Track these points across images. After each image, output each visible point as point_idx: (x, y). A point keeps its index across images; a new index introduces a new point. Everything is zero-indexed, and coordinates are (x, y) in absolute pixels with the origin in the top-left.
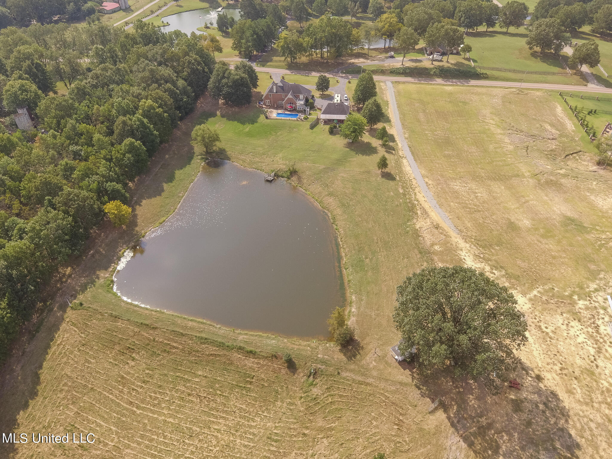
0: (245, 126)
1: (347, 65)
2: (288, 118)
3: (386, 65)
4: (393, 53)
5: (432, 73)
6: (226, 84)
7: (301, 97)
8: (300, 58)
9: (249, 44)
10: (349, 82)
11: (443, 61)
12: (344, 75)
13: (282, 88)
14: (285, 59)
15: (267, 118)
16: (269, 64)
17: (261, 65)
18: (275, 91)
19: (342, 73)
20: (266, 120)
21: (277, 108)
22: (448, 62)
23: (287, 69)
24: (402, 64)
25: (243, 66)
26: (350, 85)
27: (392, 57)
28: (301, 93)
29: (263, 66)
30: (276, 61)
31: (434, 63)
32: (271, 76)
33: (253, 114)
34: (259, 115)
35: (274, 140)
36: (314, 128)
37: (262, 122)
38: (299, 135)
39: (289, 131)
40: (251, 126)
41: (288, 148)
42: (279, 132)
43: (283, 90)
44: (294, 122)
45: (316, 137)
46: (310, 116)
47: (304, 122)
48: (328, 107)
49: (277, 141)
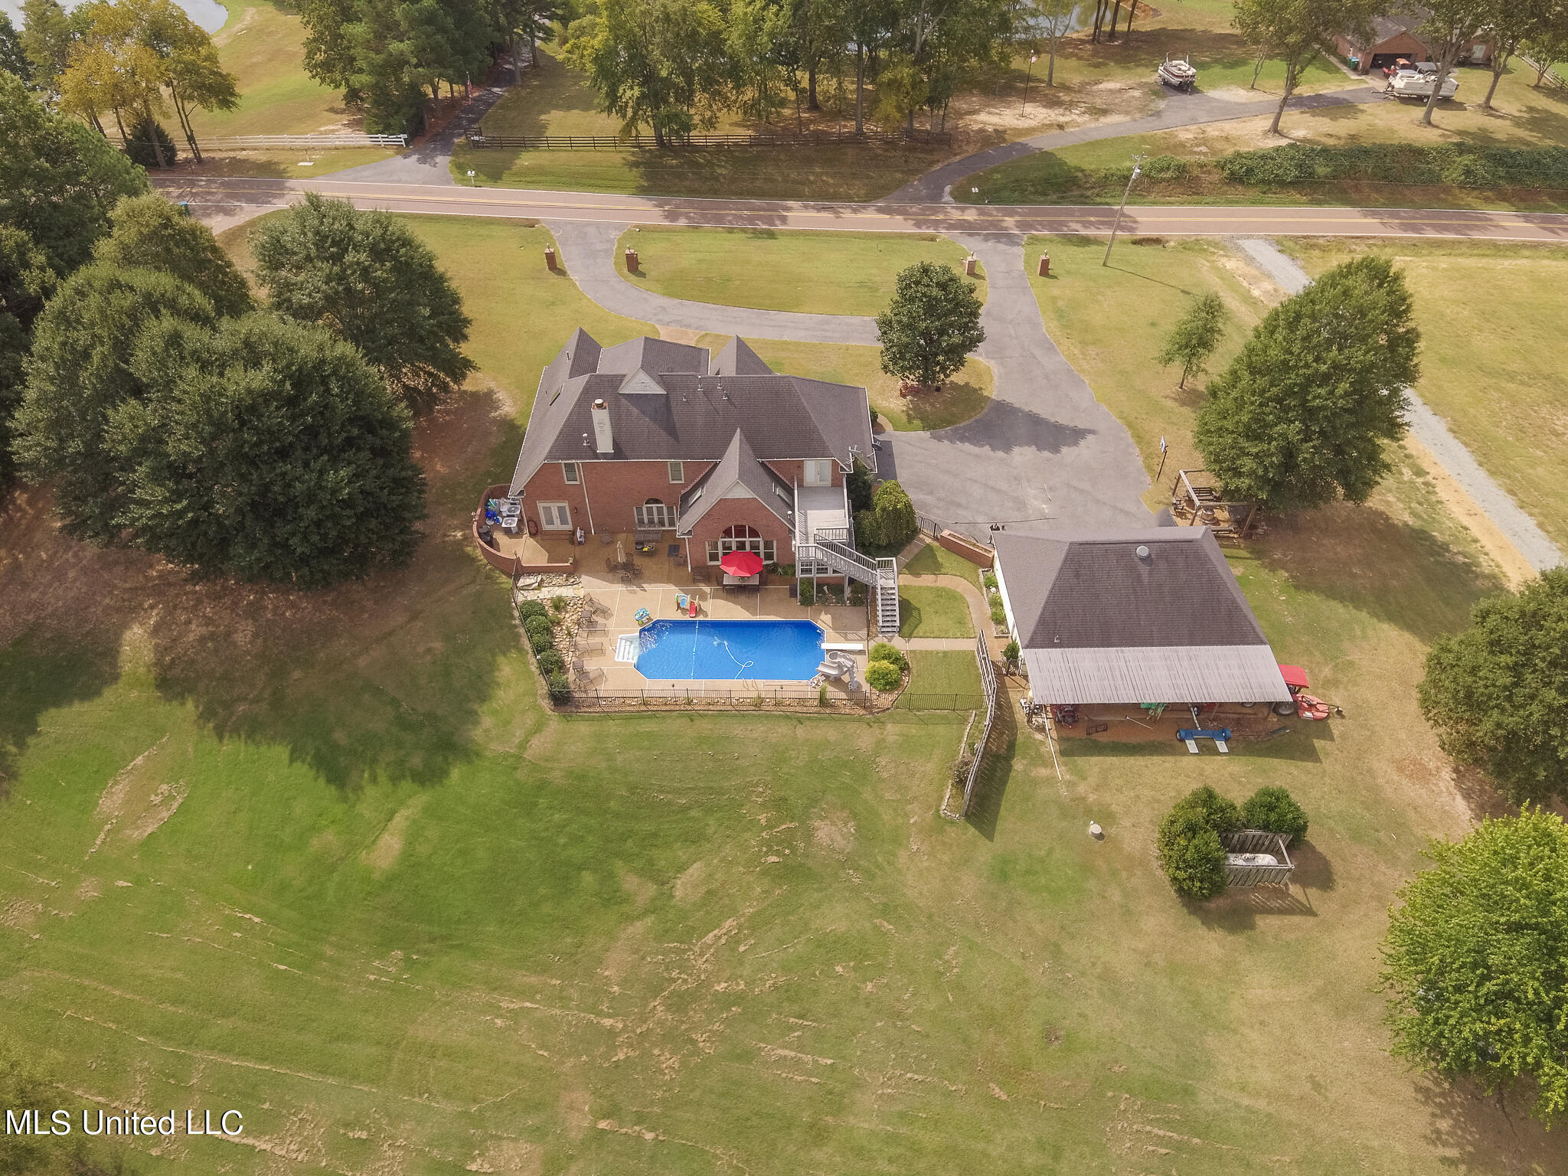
0: (371, 798)
1: (971, 150)
2: (740, 688)
3: (1185, 135)
4: (1183, 67)
5: (1453, 175)
7: (815, 470)
8: (710, 123)
9: (395, 46)
10: (1045, 270)
11: (1460, 106)
12: (971, 215)
13: (660, 409)
14: (627, 129)
15: (562, 699)
16: (526, 159)
17: (478, 169)
18: (605, 445)
19: (963, 197)
20: (555, 723)
22: (1487, 108)
23: (643, 191)
24: (1275, 130)
25: (321, 238)
26: (1054, 289)
27: (1185, 87)
28: (818, 450)
29: (494, 175)
30: (571, 144)
31: (1437, 115)
32: (551, 258)
33: (429, 650)
34: (493, 666)
35: (655, 990)
36: (1003, 812)
37: (523, 746)
38: (886, 911)
39: (774, 859)
40: (415, 803)
41: (818, 1134)
42: (682, 868)
43: (672, 431)
44: (800, 731)
45: (1056, 945)
46: (917, 644)
47: (889, 727)
48: (1077, 575)
49: (680, 1003)
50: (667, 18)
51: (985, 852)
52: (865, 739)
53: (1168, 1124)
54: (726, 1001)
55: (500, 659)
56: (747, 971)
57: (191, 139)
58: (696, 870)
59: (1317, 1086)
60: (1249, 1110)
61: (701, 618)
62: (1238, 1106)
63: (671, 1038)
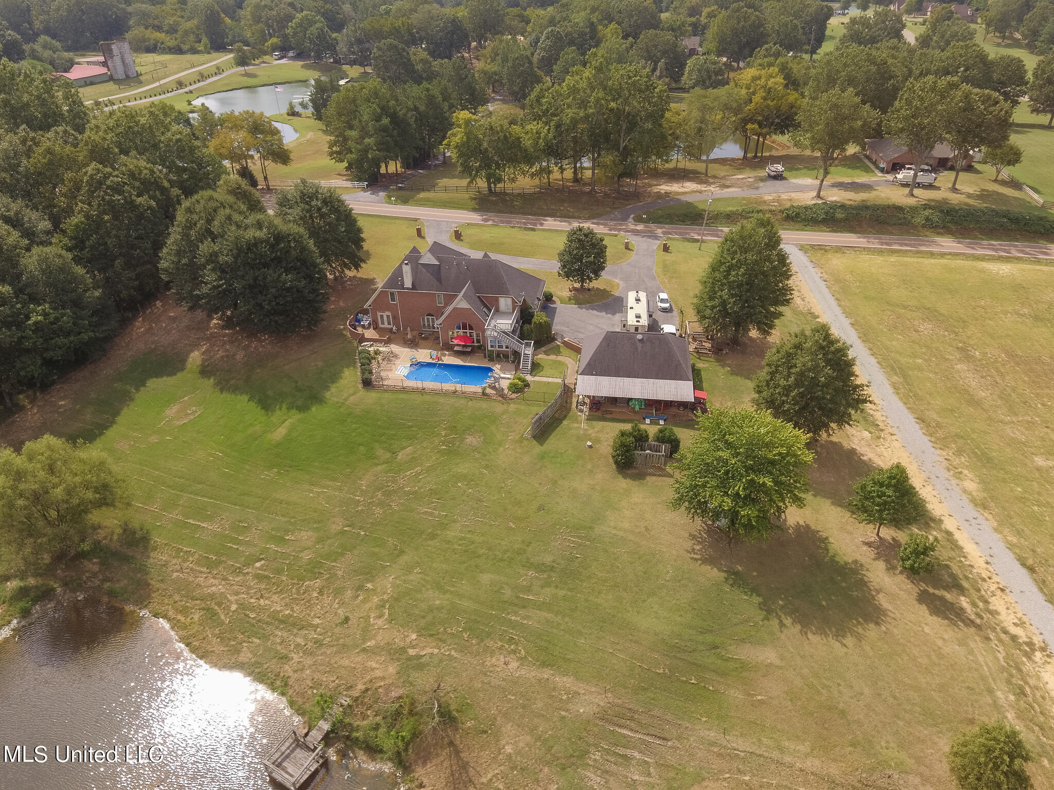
0: (278, 414)
1: (649, 200)
2: (448, 386)
3: (767, 198)
4: (780, 167)
5: (919, 220)
6: (213, 257)
7: (505, 303)
8: (513, 180)
9: (367, 140)
10: (666, 249)
12: (640, 227)
13: (436, 271)
14: (471, 182)
15: (367, 383)
16: (422, 195)
17: (398, 198)
18: (408, 283)
19: (639, 220)
20: (362, 392)
21: (413, 344)
22: (954, 189)
23: (474, 210)
24: (818, 196)
25: (303, 195)
26: (667, 256)
27: (778, 177)
28: (505, 292)
29: (405, 201)
30: (446, 189)
31: (917, 192)
32: (419, 231)
33: (316, 365)
34: (342, 371)
35: (379, 489)
36: (551, 437)
37: (346, 400)
38: (486, 467)
39: (445, 447)
40: (295, 417)
41: (433, 536)
42: (404, 448)
43: (439, 279)
44: (470, 403)
45: (556, 481)
46: (537, 379)
47: (512, 405)
48: (608, 346)
49: (388, 494)
50: (491, 128)
51: (537, 449)
52: (499, 408)
53: (579, 537)
54: (409, 493)
55: (345, 369)
56: (420, 485)
57: (266, 178)
58: (409, 450)
59: (647, 529)
60: (615, 534)
61: (440, 362)
62: (610, 533)
63: (381, 504)
